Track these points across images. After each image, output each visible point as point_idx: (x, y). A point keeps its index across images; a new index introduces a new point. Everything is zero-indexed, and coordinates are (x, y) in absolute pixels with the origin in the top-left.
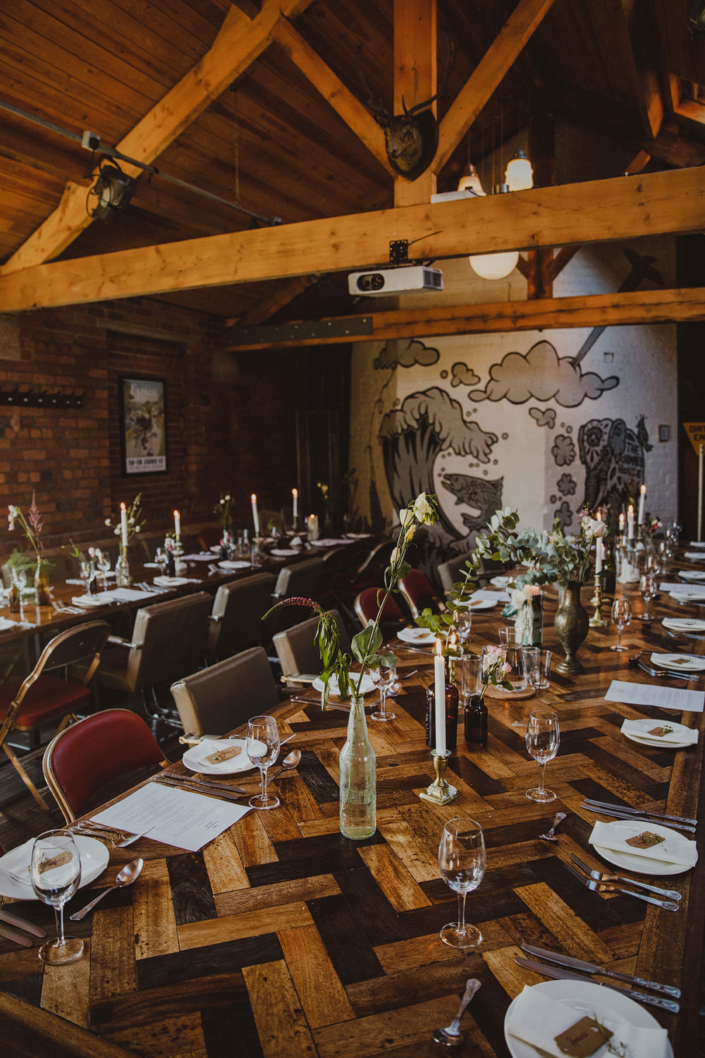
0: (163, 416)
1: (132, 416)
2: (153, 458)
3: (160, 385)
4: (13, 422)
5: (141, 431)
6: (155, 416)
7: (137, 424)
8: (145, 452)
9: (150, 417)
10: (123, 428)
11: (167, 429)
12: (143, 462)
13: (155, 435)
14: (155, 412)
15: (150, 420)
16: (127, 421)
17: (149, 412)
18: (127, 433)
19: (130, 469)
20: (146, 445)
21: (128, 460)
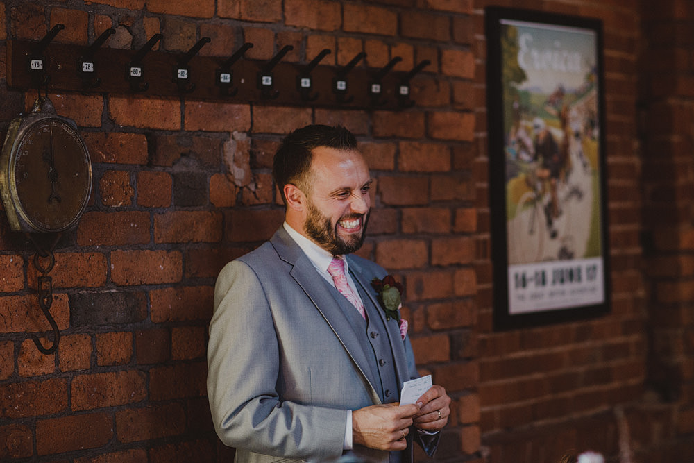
0: (596, 133)
1: (522, 134)
2: (574, 264)
3: (585, 40)
4: (230, 150)
5: (542, 179)
6: (577, 135)
7: (535, 158)
8: (553, 247)
9: (566, 137)
10: (498, 172)
11: (604, 172)
12: (549, 277)
13: (577, 193)
14: (577, 125)
15: (566, 146)
16: (511, 151)
17: (564, 121)
18: (512, 185)
19: (521, 301)
20: (559, 224)
21: (513, 271)
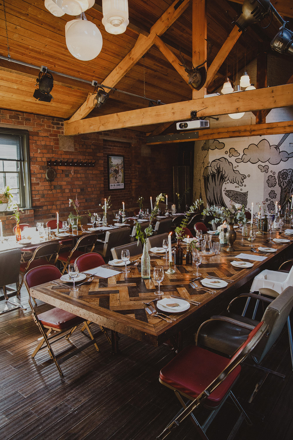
0: (123, 169)
1: (112, 169)
2: (119, 184)
3: (122, 158)
4: (72, 172)
5: (115, 174)
6: (120, 169)
7: (114, 172)
8: (117, 182)
9: (118, 169)
10: (108, 173)
11: (124, 173)
12: (116, 185)
13: (120, 176)
14: (120, 167)
15: (118, 170)
16: (110, 171)
17: (118, 168)
18: (110, 175)
19: (111, 188)
20: (117, 179)
21: (110, 184)
